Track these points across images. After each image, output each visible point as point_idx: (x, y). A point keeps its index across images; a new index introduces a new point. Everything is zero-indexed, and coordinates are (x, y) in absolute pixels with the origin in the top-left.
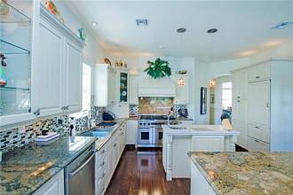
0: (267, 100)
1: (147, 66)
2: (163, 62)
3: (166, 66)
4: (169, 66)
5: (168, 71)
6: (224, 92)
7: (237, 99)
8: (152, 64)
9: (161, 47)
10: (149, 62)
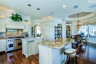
0: (49, 30)
1: (11, 15)
2: (19, 15)
3: (20, 17)
4: (22, 18)
5: (21, 19)
6: (37, 29)
7: (42, 30)
8: (14, 15)
9: (19, 9)
10: (12, 14)
